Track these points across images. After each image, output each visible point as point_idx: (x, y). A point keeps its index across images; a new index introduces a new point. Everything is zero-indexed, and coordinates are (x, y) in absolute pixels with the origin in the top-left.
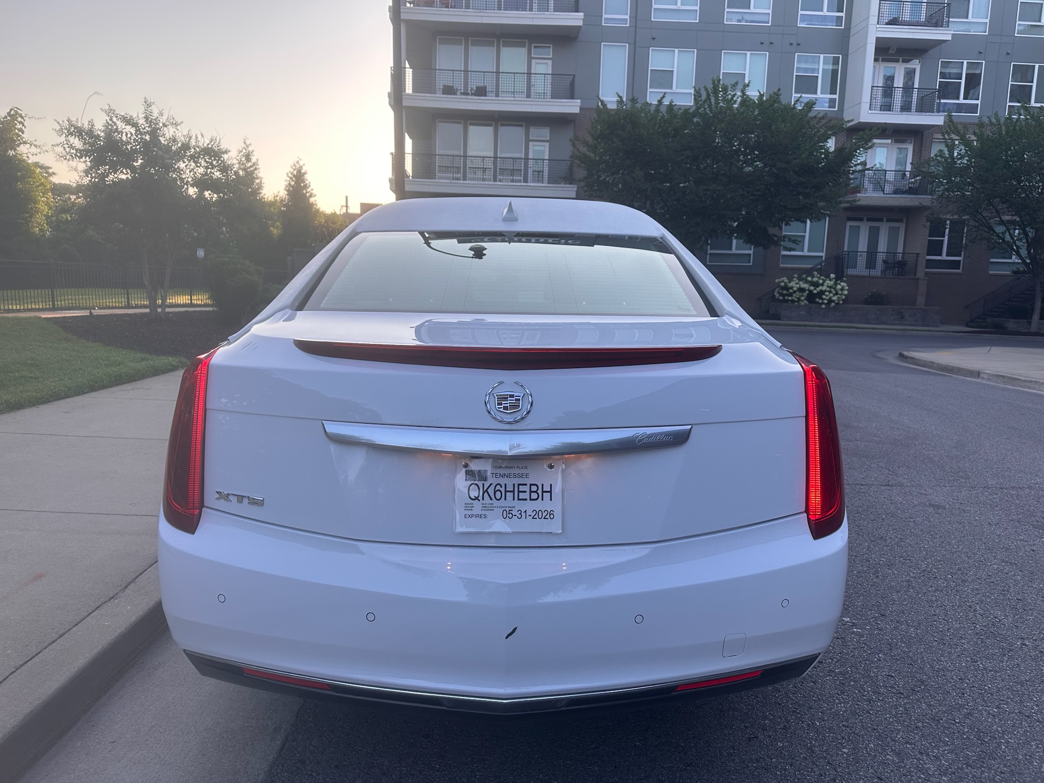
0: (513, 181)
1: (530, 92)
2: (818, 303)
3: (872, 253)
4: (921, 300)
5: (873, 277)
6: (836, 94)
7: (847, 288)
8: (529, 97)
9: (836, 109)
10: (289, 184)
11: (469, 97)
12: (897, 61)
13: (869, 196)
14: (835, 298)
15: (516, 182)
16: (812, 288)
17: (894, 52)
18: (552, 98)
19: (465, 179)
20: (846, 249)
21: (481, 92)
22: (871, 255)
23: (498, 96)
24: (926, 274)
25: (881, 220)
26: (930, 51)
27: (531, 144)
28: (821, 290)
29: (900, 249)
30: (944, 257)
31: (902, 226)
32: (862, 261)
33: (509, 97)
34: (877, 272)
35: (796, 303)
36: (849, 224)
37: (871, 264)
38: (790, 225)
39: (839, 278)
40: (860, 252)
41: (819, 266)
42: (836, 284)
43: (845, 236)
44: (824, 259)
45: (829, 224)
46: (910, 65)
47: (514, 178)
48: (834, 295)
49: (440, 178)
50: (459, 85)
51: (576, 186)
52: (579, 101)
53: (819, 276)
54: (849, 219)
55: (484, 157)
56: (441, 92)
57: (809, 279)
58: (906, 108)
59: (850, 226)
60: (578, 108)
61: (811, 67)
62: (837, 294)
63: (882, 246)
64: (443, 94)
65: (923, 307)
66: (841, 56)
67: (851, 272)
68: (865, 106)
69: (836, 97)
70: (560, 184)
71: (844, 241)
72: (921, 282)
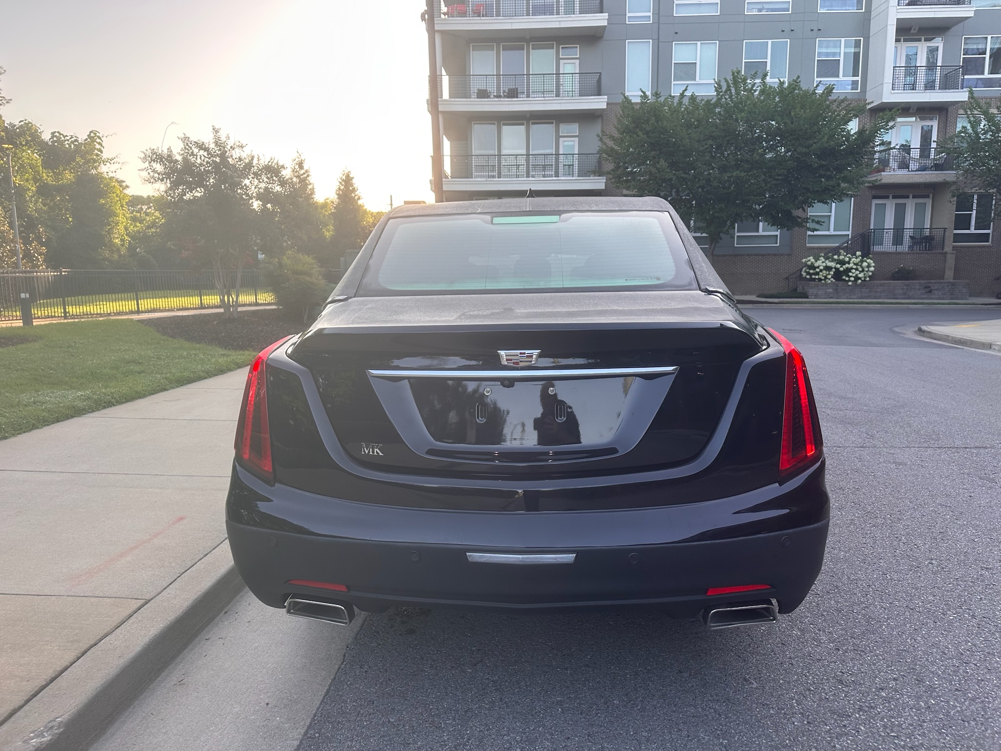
0: (544, 176)
1: (559, 91)
2: (844, 280)
3: (898, 229)
4: (949, 274)
5: (899, 253)
6: (858, 76)
7: (873, 264)
8: (559, 96)
9: (859, 91)
10: (339, 189)
11: (502, 99)
12: (920, 40)
13: (893, 175)
14: (861, 275)
15: (548, 177)
16: (838, 266)
17: (916, 31)
18: (580, 96)
19: (499, 177)
20: (872, 227)
21: (513, 94)
22: (898, 232)
23: (529, 97)
24: (954, 248)
25: (908, 197)
26: (953, 29)
27: (561, 139)
28: (847, 268)
29: (927, 224)
30: (972, 230)
31: (929, 202)
32: (888, 237)
33: (539, 97)
34: (904, 248)
35: (823, 282)
36: (875, 202)
37: (898, 239)
38: (813, 206)
39: (865, 255)
40: (887, 229)
41: (846, 245)
42: (862, 261)
43: (870, 214)
44: (850, 237)
45: (854, 202)
46: (932, 44)
47: (546, 173)
48: (860, 272)
49: (476, 177)
50: (492, 88)
51: (605, 178)
52: (606, 97)
53: (845, 254)
54: (875, 197)
55: (517, 155)
56: (476, 96)
57: (836, 257)
58: (930, 86)
59: (876, 204)
60: (606, 103)
61: (832, 51)
62: (863, 271)
63: (909, 222)
64: (477, 98)
65: (952, 280)
66: (862, 39)
67: (877, 248)
68: (887, 87)
69: (859, 78)
70: (590, 176)
71: (870, 219)
72: (949, 256)
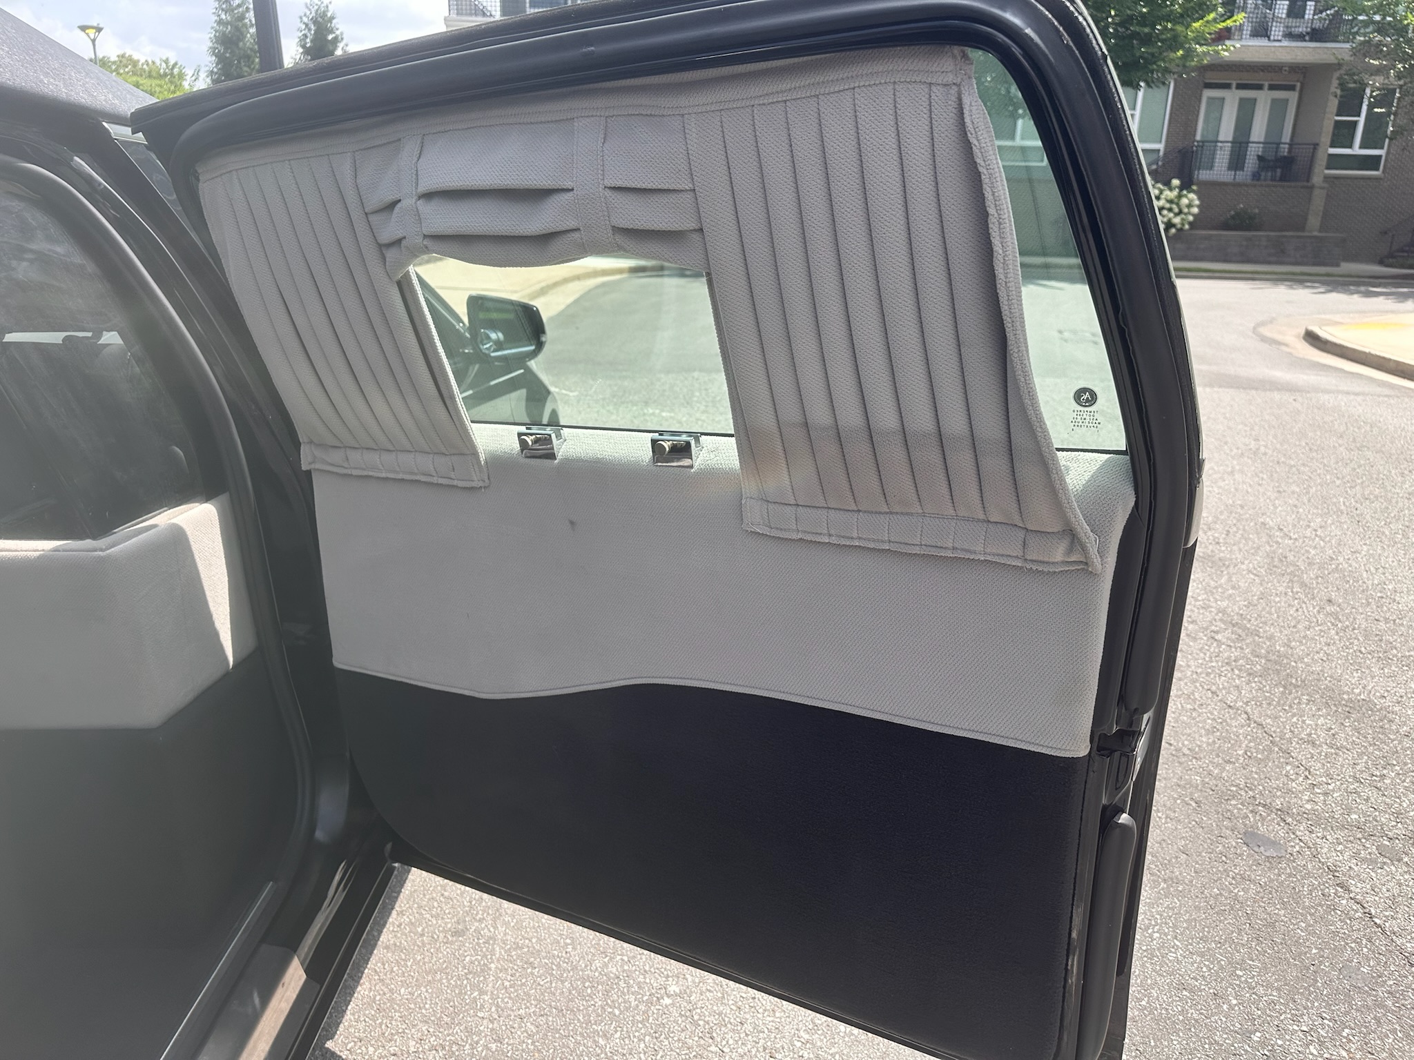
3: (1240, 143)
5: (1240, 185)
7: (1197, 202)
13: (1243, 47)
14: (1177, 220)
20: (1198, 137)
22: (1240, 147)
24: (1327, 178)
25: (1259, 87)
29: (1286, 138)
30: (1356, 150)
31: (1293, 97)
32: (1222, 157)
34: (1244, 176)
36: (1208, 93)
37: (1237, 162)
39: (1186, 186)
40: (1221, 142)
41: (1154, 167)
43: (1197, 116)
44: (1161, 153)
45: (1173, 95)
48: (1176, 215)
54: (1209, 86)
59: (1209, 98)
62: (1180, 212)
63: (1258, 132)
65: (1316, 233)
67: (1204, 175)
71: (1196, 124)
72: (1316, 192)
